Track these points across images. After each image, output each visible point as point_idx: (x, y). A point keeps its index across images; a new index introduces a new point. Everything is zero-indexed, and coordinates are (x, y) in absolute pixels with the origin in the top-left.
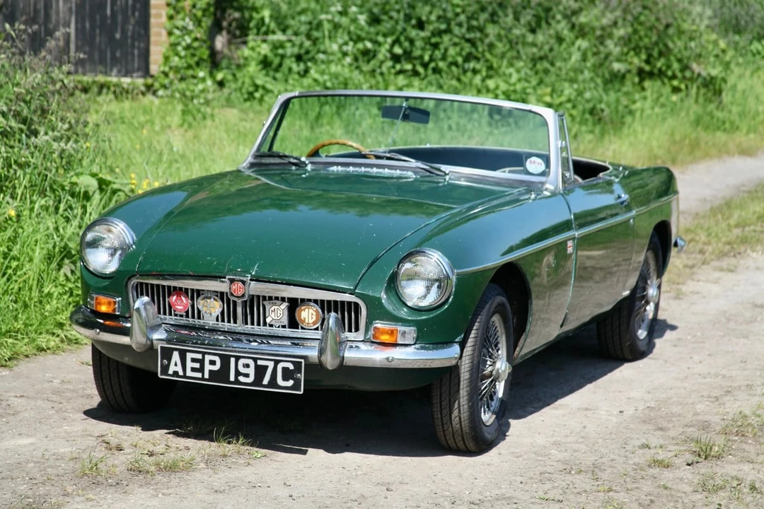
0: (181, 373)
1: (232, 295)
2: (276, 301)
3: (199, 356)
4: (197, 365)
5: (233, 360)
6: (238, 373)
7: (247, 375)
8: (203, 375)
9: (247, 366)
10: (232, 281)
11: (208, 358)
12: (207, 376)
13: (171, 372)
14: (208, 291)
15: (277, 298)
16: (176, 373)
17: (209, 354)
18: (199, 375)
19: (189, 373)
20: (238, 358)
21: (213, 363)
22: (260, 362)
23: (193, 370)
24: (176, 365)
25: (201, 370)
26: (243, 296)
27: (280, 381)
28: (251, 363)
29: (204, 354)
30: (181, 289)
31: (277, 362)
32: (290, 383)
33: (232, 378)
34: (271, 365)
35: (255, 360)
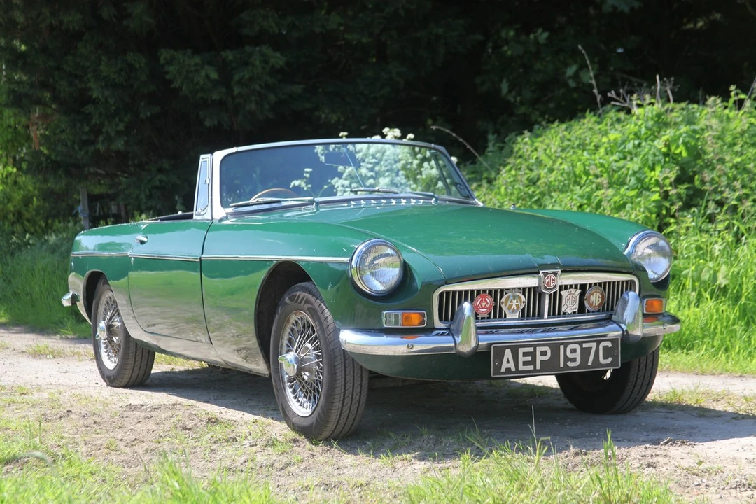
0: (513, 369)
1: (545, 288)
2: (571, 290)
3: (531, 349)
4: (529, 359)
5: (562, 348)
6: (567, 359)
7: (574, 360)
8: (535, 367)
9: (574, 351)
10: (545, 274)
11: (539, 349)
12: (538, 367)
13: (503, 370)
14: (513, 289)
15: (571, 286)
16: (508, 370)
17: (540, 345)
18: (531, 368)
19: (521, 368)
20: (566, 345)
21: (544, 353)
22: (585, 345)
23: (525, 363)
24: (508, 362)
25: (533, 362)
26: (555, 287)
27: (602, 361)
28: (577, 347)
29: (535, 347)
30: (485, 291)
31: (599, 343)
32: (610, 360)
33: (562, 365)
34: (594, 345)
35: (581, 344)
